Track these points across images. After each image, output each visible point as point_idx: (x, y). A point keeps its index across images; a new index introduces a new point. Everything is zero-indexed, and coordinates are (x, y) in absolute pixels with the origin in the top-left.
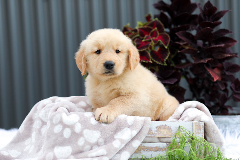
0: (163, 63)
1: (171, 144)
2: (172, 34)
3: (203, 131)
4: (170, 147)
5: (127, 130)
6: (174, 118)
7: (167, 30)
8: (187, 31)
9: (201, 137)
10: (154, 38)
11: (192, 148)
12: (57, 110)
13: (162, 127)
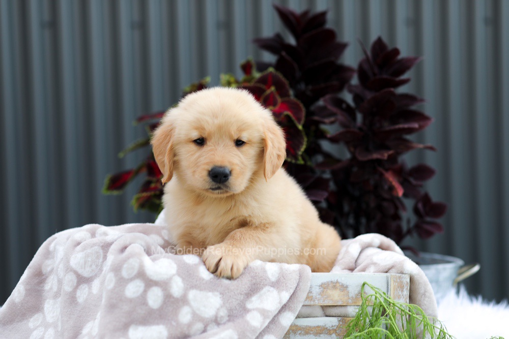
13: (331, 285)
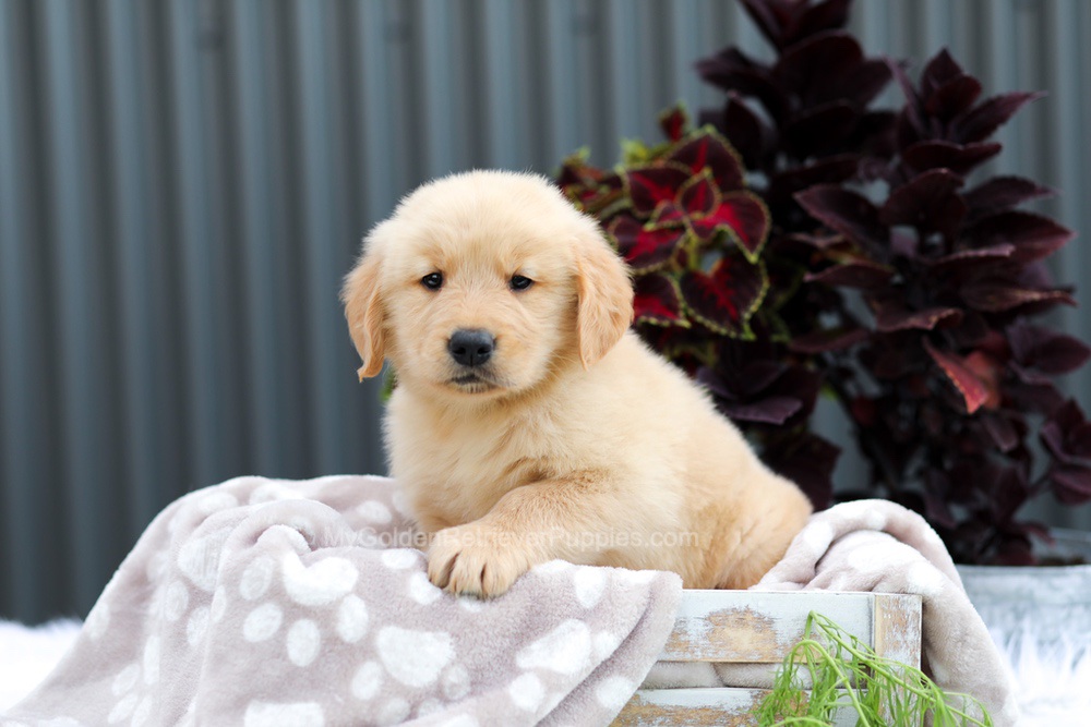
0: (739, 329)
1: (772, 693)
2: (779, 196)
3: (914, 637)
4: (765, 708)
5: (573, 630)
6: (784, 575)
7: (757, 180)
8: (848, 186)
9: (909, 664)
10: (698, 216)
11: (867, 715)
12: (259, 539)
13: (732, 618)
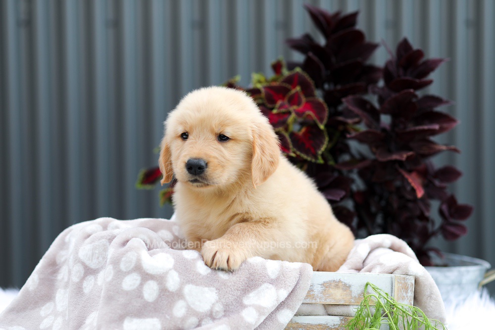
3: (411, 294)
5: (268, 288)
6: (350, 267)
10: (295, 107)
12: (129, 244)
13: (333, 284)
